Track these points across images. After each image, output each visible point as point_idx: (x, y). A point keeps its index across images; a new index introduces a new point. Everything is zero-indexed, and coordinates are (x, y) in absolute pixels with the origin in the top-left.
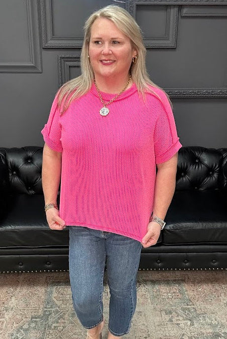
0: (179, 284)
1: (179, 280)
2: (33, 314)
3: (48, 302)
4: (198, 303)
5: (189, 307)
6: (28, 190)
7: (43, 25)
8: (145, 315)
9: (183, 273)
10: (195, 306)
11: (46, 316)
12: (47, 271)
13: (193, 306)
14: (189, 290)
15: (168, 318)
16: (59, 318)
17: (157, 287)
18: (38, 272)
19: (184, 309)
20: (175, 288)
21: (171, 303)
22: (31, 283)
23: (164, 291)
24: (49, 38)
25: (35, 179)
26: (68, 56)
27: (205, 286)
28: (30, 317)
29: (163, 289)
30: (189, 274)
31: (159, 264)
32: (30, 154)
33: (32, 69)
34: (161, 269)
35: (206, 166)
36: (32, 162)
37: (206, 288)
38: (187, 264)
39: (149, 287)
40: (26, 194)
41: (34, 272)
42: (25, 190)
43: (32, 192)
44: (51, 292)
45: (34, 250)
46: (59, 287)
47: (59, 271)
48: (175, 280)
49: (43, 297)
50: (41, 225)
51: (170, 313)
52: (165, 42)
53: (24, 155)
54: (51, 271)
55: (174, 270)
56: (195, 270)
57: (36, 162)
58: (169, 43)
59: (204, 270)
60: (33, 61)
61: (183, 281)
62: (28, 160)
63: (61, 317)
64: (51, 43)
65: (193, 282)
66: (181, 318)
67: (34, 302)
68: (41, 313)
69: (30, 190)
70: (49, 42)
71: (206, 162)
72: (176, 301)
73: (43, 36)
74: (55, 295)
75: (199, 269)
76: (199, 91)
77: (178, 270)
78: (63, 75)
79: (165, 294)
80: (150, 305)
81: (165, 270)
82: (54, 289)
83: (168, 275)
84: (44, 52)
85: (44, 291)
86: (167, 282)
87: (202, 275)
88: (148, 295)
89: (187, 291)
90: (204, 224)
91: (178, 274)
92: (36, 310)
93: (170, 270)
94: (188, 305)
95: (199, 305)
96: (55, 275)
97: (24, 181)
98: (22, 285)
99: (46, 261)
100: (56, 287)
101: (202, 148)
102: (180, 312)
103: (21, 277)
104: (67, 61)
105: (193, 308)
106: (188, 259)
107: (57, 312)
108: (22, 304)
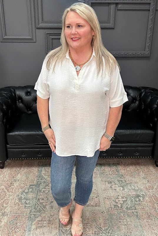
0: (116, 166)
1: (116, 164)
2: (31, 183)
3: (40, 176)
4: (127, 177)
5: (122, 179)
6: (28, 111)
7: (37, 14)
8: (96, 184)
9: (118, 159)
10: (125, 179)
11: (38, 185)
12: (39, 159)
13: (124, 179)
14: (122, 170)
15: (109, 185)
16: (46, 186)
17: (103, 168)
18: (34, 159)
19: (119, 181)
20: (114, 168)
21: (111, 177)
22: (29, 165)
23: (107, 170)
24: (40, 22)
25: (32, 105)
26: (51, 32)
27: (131, 167)
28: (29, 185)
29: (107, 169)
30: (122, 160)
31: (105, 154)
32: (29, 90)
33: (30, 41)
34: (106, 157)
35: (132, 97)
36: (30, 95)
37: (131, 168)
38: (121, 154)
39: (98, 168)
40: (26, 113)
41: (31, 159)
42: (26, 110)
43: (30, 112)
44: (41, 171)
45: (31, 146)
46: (46, 168)
47: (46, 158)
48: (113, 164)
49: (36, 174)
50: (35, 131)
51: (111, 183)
52: (108, 24)
53: (25, 91)
54: (41, 158)
55: (113, 157)
56: (125, 157)
57: (33, 95)
58: (110, 25)
59: (130, 157)
60: (31, 35)
61: (118, 164)
62: (28, 94)
63: (47, 185)
64: (42, 25)
65: (124, 165)
66: (117, 186)
67: (31, 176)
68: (35, 182)
69: (29, 111)
70: (40, 24)
71: (132, 95)
72: (115, 176)
73: (37, 21)
74: (43, 172)
75: (128, 158)
76: (128, 53)
77: (115, 158)
78: (48, 44)
79: (108, 172)
80: (99, 178)
81: (108, 158)
82: (43, 169)
83: (110, 160)
84: (37, 30)
85: (37, 170)
86: (109, 165)
87: (130, 160)
88: (98, 172)
89: (120, 170)
90: (131, 131)
91: (115, 160)
92: (32, 181)
93: (110, 158)
94: (121, 178)
95: (128, 178)
96: (44, 161)
97: (25, 106)
98: (24, 167)
99: (38, 152)
100: (44, 168)
101: (129, 86)
102: (117, 182)
103: (24, 162)
104: (51, 36)
105: (124, 180)
106: (121, 151)
107: (45, 182)
108: (24, 178)
